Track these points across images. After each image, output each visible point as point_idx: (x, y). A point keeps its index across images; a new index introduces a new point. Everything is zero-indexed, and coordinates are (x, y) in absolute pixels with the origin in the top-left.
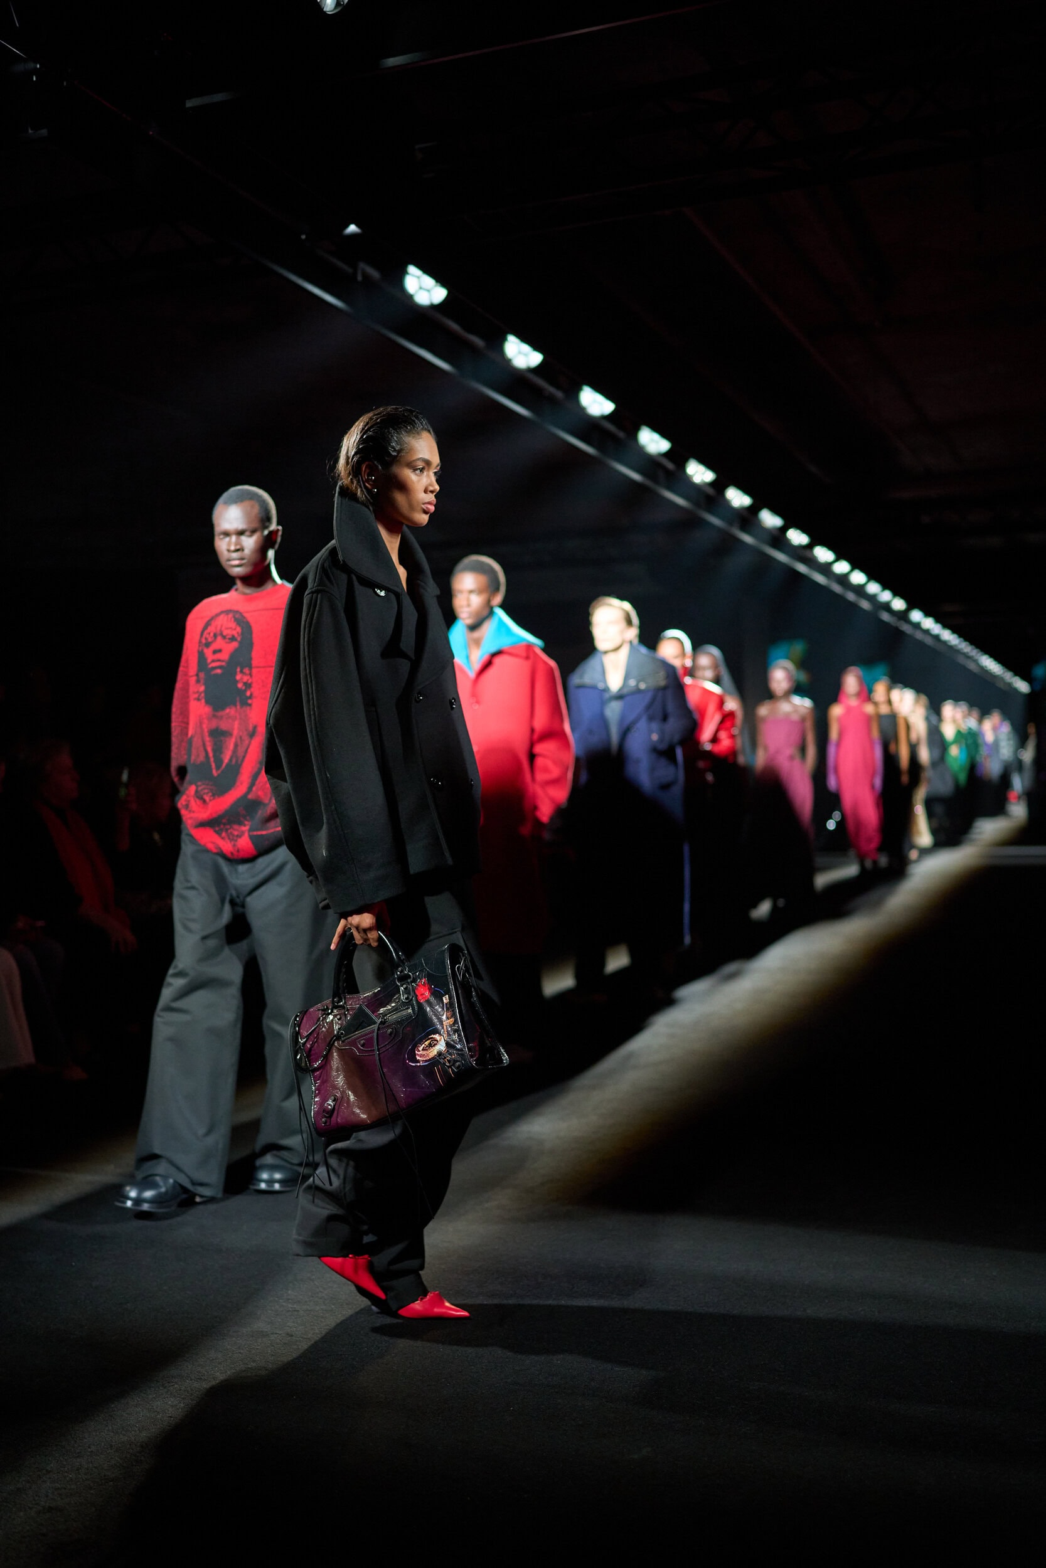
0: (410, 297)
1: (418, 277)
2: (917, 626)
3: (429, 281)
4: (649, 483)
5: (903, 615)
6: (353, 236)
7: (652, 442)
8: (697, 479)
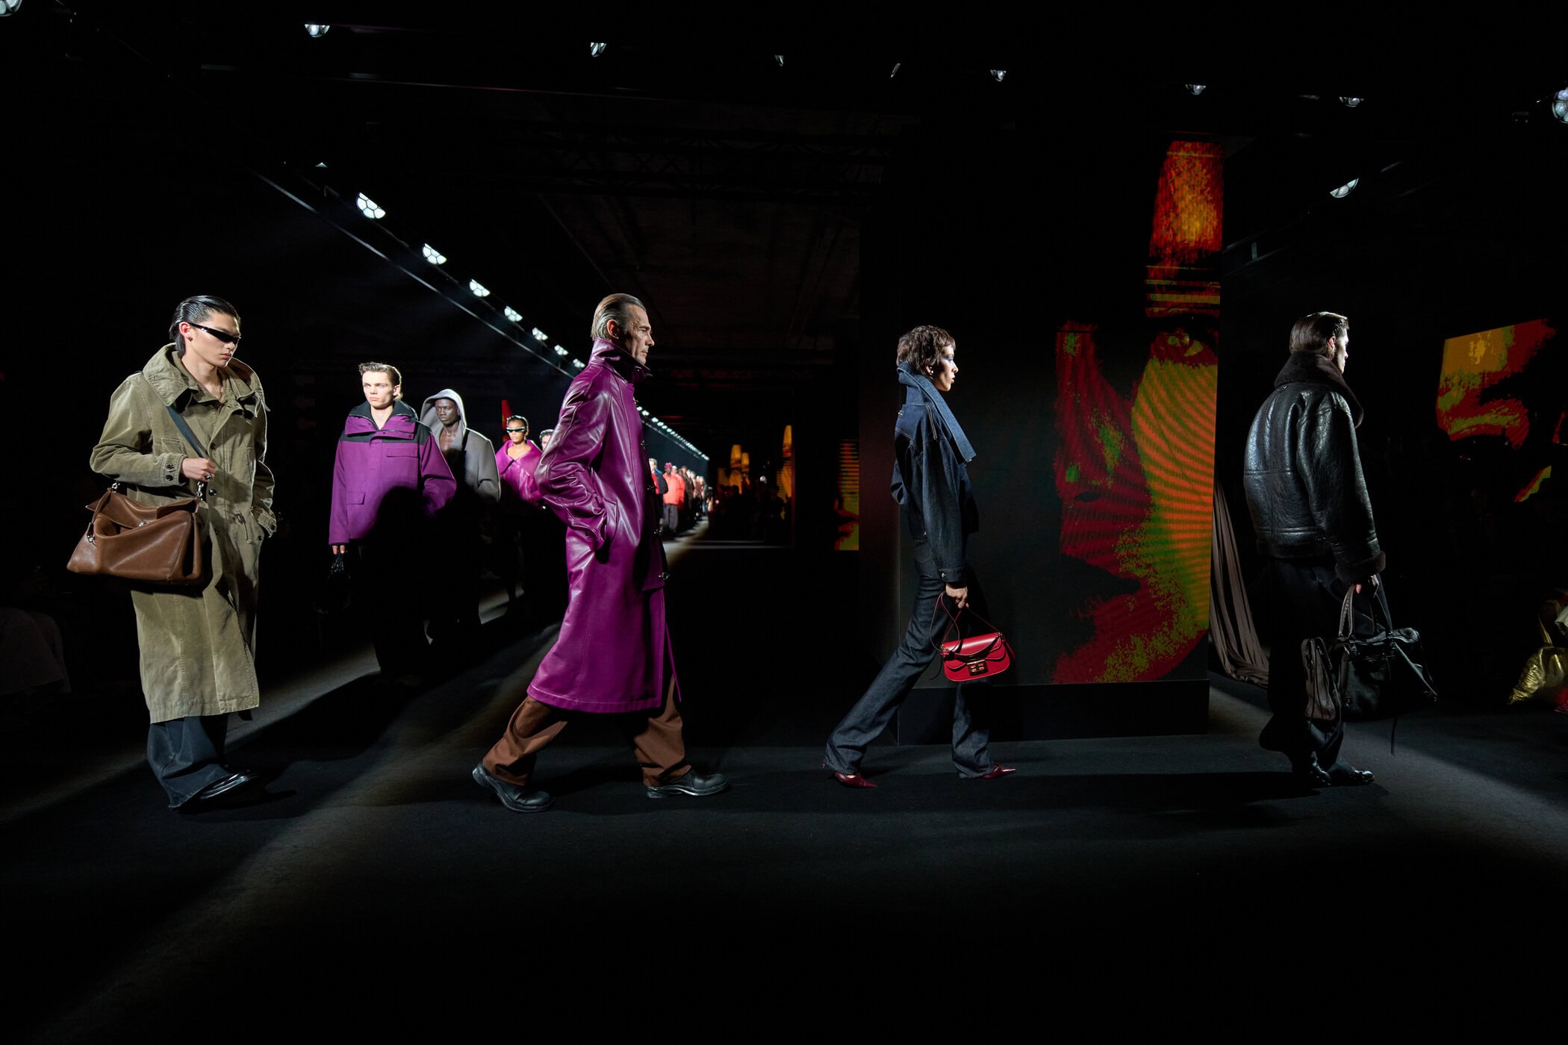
0: (361, 212)
1: (366, 201)
2: (655, 425)
3: (372, 205)
4: (508, 337)
5: (648, 419)
6: (321, 168)
7: (512, 315)
8: (538, 338)
